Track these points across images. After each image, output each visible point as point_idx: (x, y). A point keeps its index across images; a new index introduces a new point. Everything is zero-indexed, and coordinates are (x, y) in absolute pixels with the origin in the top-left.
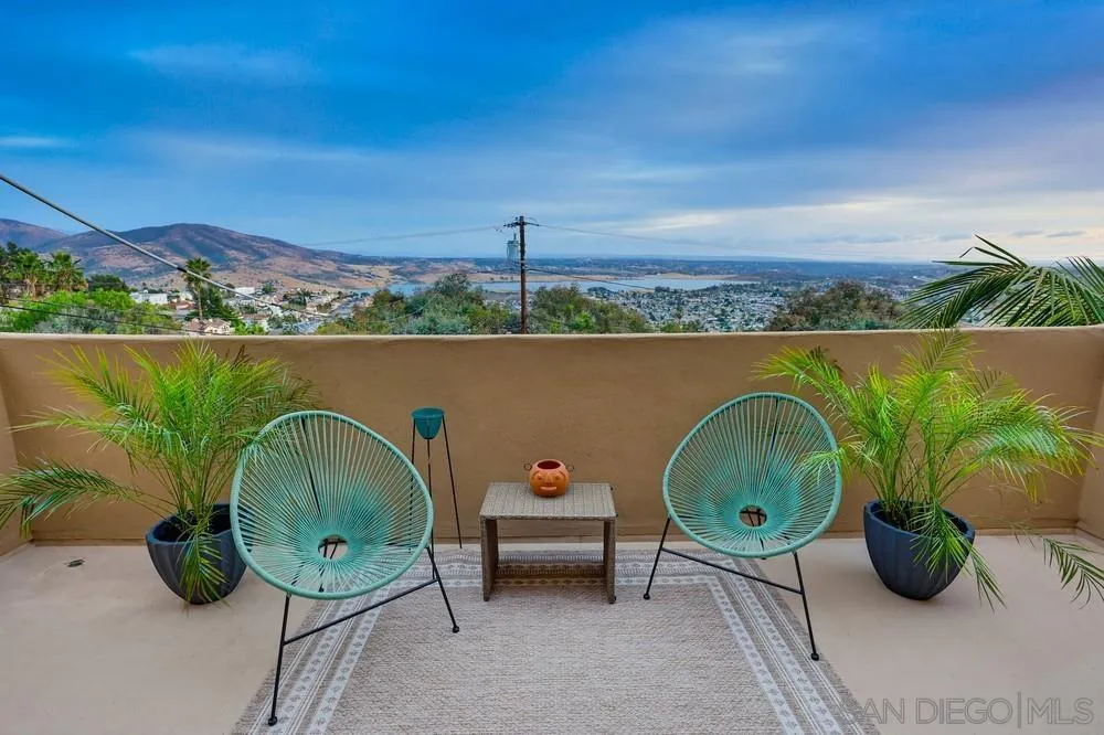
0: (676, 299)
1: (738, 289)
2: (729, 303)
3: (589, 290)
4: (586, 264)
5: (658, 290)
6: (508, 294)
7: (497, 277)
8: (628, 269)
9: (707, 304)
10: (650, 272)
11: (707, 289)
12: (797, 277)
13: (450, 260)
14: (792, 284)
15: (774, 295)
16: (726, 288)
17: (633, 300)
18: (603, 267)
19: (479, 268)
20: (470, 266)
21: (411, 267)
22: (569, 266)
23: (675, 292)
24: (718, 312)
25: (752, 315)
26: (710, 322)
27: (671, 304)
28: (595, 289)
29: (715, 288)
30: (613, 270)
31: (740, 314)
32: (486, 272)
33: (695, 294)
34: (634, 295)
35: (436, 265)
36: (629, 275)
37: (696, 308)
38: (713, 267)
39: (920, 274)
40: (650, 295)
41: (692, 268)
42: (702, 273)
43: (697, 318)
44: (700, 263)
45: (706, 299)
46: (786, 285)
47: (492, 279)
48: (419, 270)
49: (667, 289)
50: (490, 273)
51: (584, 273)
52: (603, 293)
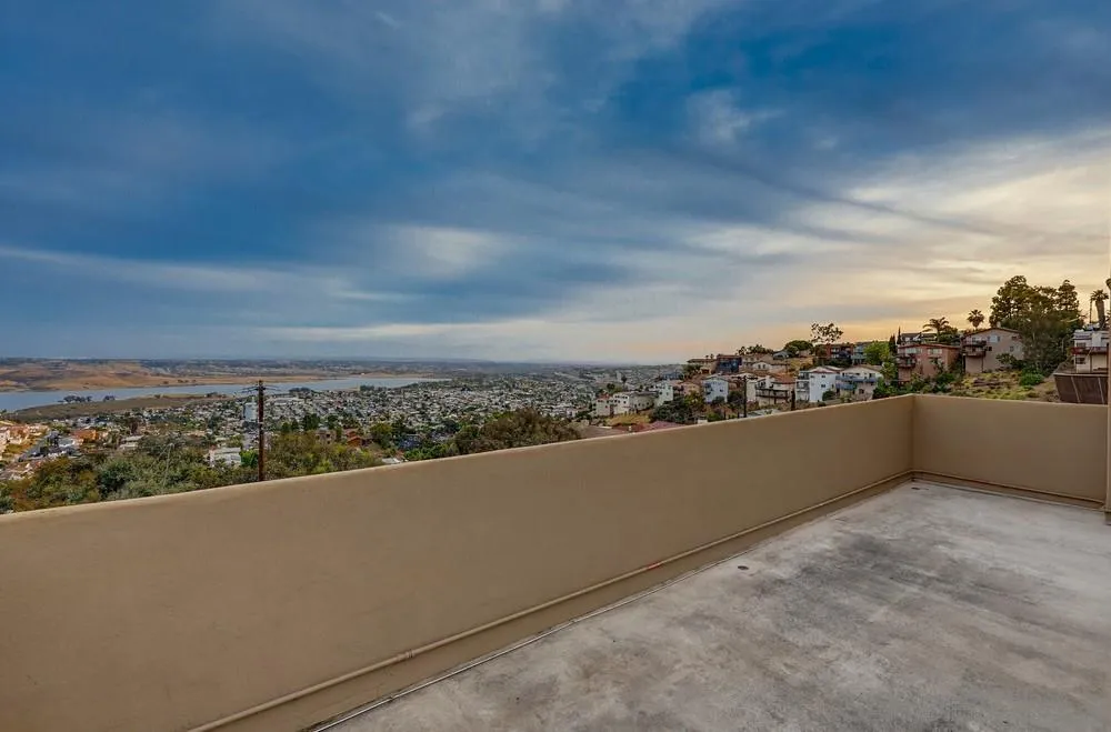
0: (381, 397)
1: (434, 386)
2: (428, 398)
3: (291, 391)
4: (286, 366)
5: (363, 388)
6: (189, 398)
7: (172, 381)
8: (332, 370)
9: (409, 400)
10: (355, 373)
11: (408, 387)
12: (479, 374)
14: (476, 380)
15: (463, 390)
16: (425, 385)
17: (338, 399)
18: (304, 368)
19: (147, 370)
20: (137, 368)
21: (34, 370)
22: (266, 366)
23: (380, 390)
24: (419, 406)
25: (448, 408)
26: (413, 415)
27: (377, 401)
28: (297, 390)
29: (415, 385)
30: (316, 370)
31: (438, 407)
32: (158, 375)
33: (398, 391)
34: (340, 393)
35: (78, 368)
36: (334, 376)
37: (400, 404)
38: (413, 367)
40: (355, 394)
41: (394, 368)
42: (402, 372)
43: (401, 412)
44: (400, 364)
45: (408, 395)
46: (471, 381)
47: (166, 383)
48: (50, 375)
49: (372, 388)
50: (164, 376)
51: (284, 375)
52: (305, 393)
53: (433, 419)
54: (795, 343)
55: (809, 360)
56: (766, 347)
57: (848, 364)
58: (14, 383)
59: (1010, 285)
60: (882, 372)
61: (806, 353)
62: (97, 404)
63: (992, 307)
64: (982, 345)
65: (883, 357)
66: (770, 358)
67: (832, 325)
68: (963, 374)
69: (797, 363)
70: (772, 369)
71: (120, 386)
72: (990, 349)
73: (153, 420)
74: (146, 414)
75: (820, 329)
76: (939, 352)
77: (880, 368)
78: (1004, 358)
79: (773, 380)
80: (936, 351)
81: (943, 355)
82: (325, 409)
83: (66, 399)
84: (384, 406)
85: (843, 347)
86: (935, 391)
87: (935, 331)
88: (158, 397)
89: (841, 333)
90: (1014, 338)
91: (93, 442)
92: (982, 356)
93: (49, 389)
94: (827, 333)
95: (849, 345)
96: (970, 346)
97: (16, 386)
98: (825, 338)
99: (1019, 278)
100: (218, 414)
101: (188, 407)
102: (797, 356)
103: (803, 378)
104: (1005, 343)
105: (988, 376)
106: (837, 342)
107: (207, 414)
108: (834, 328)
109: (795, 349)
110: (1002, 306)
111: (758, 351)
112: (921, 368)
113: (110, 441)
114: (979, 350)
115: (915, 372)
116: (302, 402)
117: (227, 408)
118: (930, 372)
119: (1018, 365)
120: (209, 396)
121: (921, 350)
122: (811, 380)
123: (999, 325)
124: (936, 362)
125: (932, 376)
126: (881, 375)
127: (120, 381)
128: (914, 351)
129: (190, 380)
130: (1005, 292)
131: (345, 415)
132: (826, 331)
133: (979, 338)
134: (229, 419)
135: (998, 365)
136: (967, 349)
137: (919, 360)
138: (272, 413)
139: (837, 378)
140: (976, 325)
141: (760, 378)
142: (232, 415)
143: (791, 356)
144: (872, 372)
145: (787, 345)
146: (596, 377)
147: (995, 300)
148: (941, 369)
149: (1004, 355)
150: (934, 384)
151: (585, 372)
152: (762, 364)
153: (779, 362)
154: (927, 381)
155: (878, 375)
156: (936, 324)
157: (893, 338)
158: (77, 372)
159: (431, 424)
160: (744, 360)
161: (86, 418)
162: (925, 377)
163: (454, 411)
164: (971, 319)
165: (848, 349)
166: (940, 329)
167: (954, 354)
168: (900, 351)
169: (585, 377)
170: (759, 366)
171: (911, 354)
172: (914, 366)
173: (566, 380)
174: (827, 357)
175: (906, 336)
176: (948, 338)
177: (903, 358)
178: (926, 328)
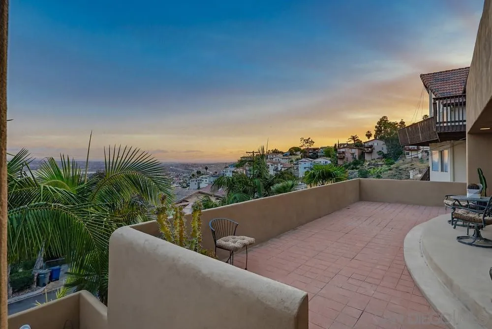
54: (293, 148)
55: (299, 157)
56: (280, 150)
57: (317, 157)
59: (382, 120)
60: (330, 160)
61: (298, 153)
63: (375, 130)
64: (371, 147)
65: (331, 153)
66: (281, 155)
67: (309, 138)
68: (364, 160)
69: (294, 158)
70: (283, 161)
72: (374, 149)
75: (304, 140)
76: (353, 151)
77: (330, 159)
78: (380, 153)
79: (282, 166)
80: (353, 150)
81: (356, 152)
85: (314, 149)
86: (353, 169)
87: (352, 142)
89: (314, 142)
90: (383, 144)
92: (371, 152)
94: (307, 143)
95: (317, 149)
96: (367, 147)
98: (307, 145)
99: (385, 117)
102: (294, 155)
103: (296, 164)
104: (380, 146)
105: (373, 162)
106: (312, 147)
108: (310, 140)
109: (293, 151)
110: (379, 130)
111: (276, 152)
112: (347, 158)
114: (370, 149)
115: (345, 160)
118: (351, 160)
119: (385, 156)
121: (347, 150)
122: (299, 165)
123: (378, 138)
124: (353, 155)
125: (352, 162)
128: (343, 150)
130: (379, 123)
132: (307, 141)
133: (370, 144)
135: (378, 156)
136: (365, 149)
137: (346, 154)
139: (311, 164)
140: (369, 138)
141: (275, 165)
143: (291, 155)
144: (327, 161)
145: (290, 149)
146: (194, 169)
147: (376, 127)
148: (355, 158)
149: (380, 151)
150: (352, 166)
151: (186, 166)
152: (277, 158)
153: (285, 157)
154: (350, 165)
155: (329, 162)
156: (353, 138)
157: (336, 145)
160: (269, 157)
162: (349, 162)
164: (367, 135)
165: (317, 151)
166: (355, 141)
167: (360, 151)
168: (338, 150)
169: (188, 170)
170: (276, 160)
171: (343, 152)
172: (344, 157)
173: (176, 171)
174: (307, 154)
175: (341, 145)
176: (358, 145)
177: (339, 154)
178: (349, 140)
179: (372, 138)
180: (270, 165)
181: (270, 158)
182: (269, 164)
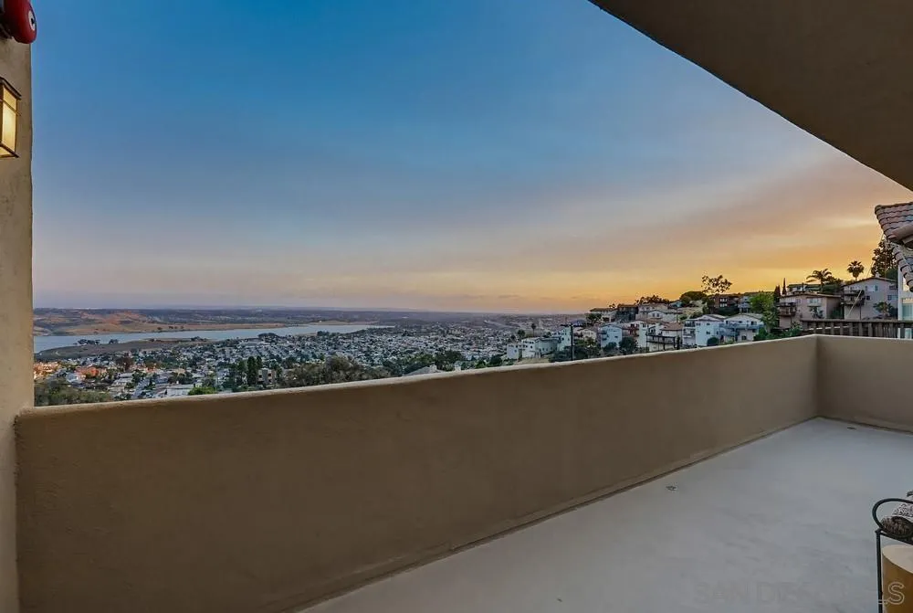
0: (334, 340)
1: (380, 332)
2: (373, 342)
3: (260, 336)
4: (256, 315)
5: (320, 333)
6: (177, 342)
7: (165, 327)
8: (295, 318)
9: (358, 344)
10: (313, 321)
11: (357, 332)
12: (419, 322)
13: (110, 312)
14: (415, 327)
15: (404, 335)
16: (371, 331)
17: (298, 343)
18: (273, 317)
19: (145, 318)
20: (136, 316)
22: (242, 316)
23: (334, 335)
24: (365, 349)
25: (390, 350)
26: (359, 357)
27: (330, 344)
28: (265, 335)
29: (363, 331)
30: (282, 319)
31: (381, 349)
32: (153, 322)
33: (349, 336)
34: (300, 338)
35: (91, 317)
36: (297, 323)
37: (349, 347)
38: (363, 316)
39: (488, 319)
40: (313, 338)
41: (347, 317)
42: (355, 320)
43: (350, 355)
44: (352, 313)
45: (357, 340)
46: (411, 328)
47: (159, 329)
48: (68, 321)
49: (328, 333)
50: (158, 323)
51: (255, 322)
52: (272, 338)
53: (376, 361)
54: (688, 294)
55: (700, 310)
56: (662, 297)
57: (736, 312)
58: (40, 329)
60: (762, 319)
61: (699, 302)
62: (103, 346)
63: (874, 259)
64: (860, 294)
65: (766, 306)
66: (664, 308)
67: (721, 277)
69: (688, 311)
70: (665, 318)
71: (123, 332)
72: (868, 298)
73: (146, 360)
74: (141, 354)
75: (711, 281)
76: (816, 302)
77: (761, 316)
78: (881, 306)
79: (662, 327)
80: (815, 300)
81: (823, 305)
82: (287, 352)
83: (80, 342)
84: (335, 349)
85: (731, 297)
87: (818, 282)
88: (153, 340)
89: (730, 284)
90: (892, 287)
91: (94, 377)
92: (859, 305)
93: (67, 334)
94: (717, 285)
95: (736, 296)
96: (848, 295)
97: (43, 331)
98: (715, 289)
100: (199, 355)
101: (175, 349)
102: (691, 306)
103: (689, 325)
106: (726, 292)
107: (191, 355)
108: (723, 280)
109: (689, 299)
110: (883, 259)
111: (654, 301)
112: (801, 316)
113: (107, 378)
114: (857, 299)
115: (795, 319)
116: (268, 345)
117: (206, 349)
120: (193, 340)
121: (800, 299)
122: (696, 328)
124: (816, 311)
126: (762, 323)
127: (121, 327)
128: (793, 300)
129: (179, 327)
130: (885, 244)
131: (303, 356)
132: (716, 282)
133: (857, 288)
134: (207, 360)
135: (877, 313)
136: (846, 299)
137: (798, 309)
138: (242, 355)
139: (721, 326)
140: (856, 275)
141: (650, 326)
142: (210, 356)
143: (683, 306)
144: (754, 320)
145: (683, 296)
146: (520, 324)
147: (877, 252)
148: (820, 316)
149: (882, 304)
151: (509, 320)
152: (656, 313)
153: (673, 311)
155: (759, 323)
156: (819, 275)
157: (778, 289)
158: (90, 320)
159: (373, 365)
160: (640, 309)
161: (93, 358)
163: (394, 354)
164: (851, 270)
165: (736, 299)
166: (823, 280)
167: (833, 302)
168: (781, 301)
169: (510, 325)
170: (654, 315)
171: (791, 304)
172: (794, 314)
173: (494, 327)
174: (716, 306)
175: (791, 287)
176: (831, 288)
177: (784, 306)
178: (810, 279)
179: (866, 274)
180: (641, 326)
181: (644, 312)
182: (638, 322)
